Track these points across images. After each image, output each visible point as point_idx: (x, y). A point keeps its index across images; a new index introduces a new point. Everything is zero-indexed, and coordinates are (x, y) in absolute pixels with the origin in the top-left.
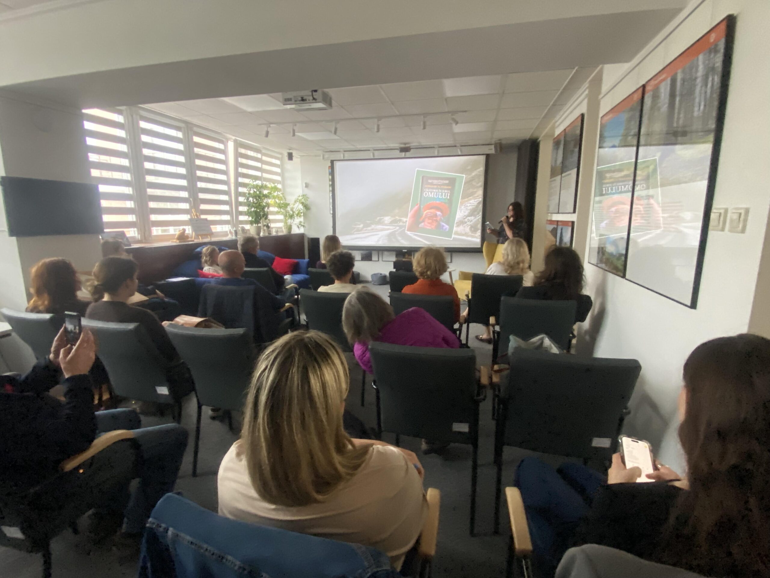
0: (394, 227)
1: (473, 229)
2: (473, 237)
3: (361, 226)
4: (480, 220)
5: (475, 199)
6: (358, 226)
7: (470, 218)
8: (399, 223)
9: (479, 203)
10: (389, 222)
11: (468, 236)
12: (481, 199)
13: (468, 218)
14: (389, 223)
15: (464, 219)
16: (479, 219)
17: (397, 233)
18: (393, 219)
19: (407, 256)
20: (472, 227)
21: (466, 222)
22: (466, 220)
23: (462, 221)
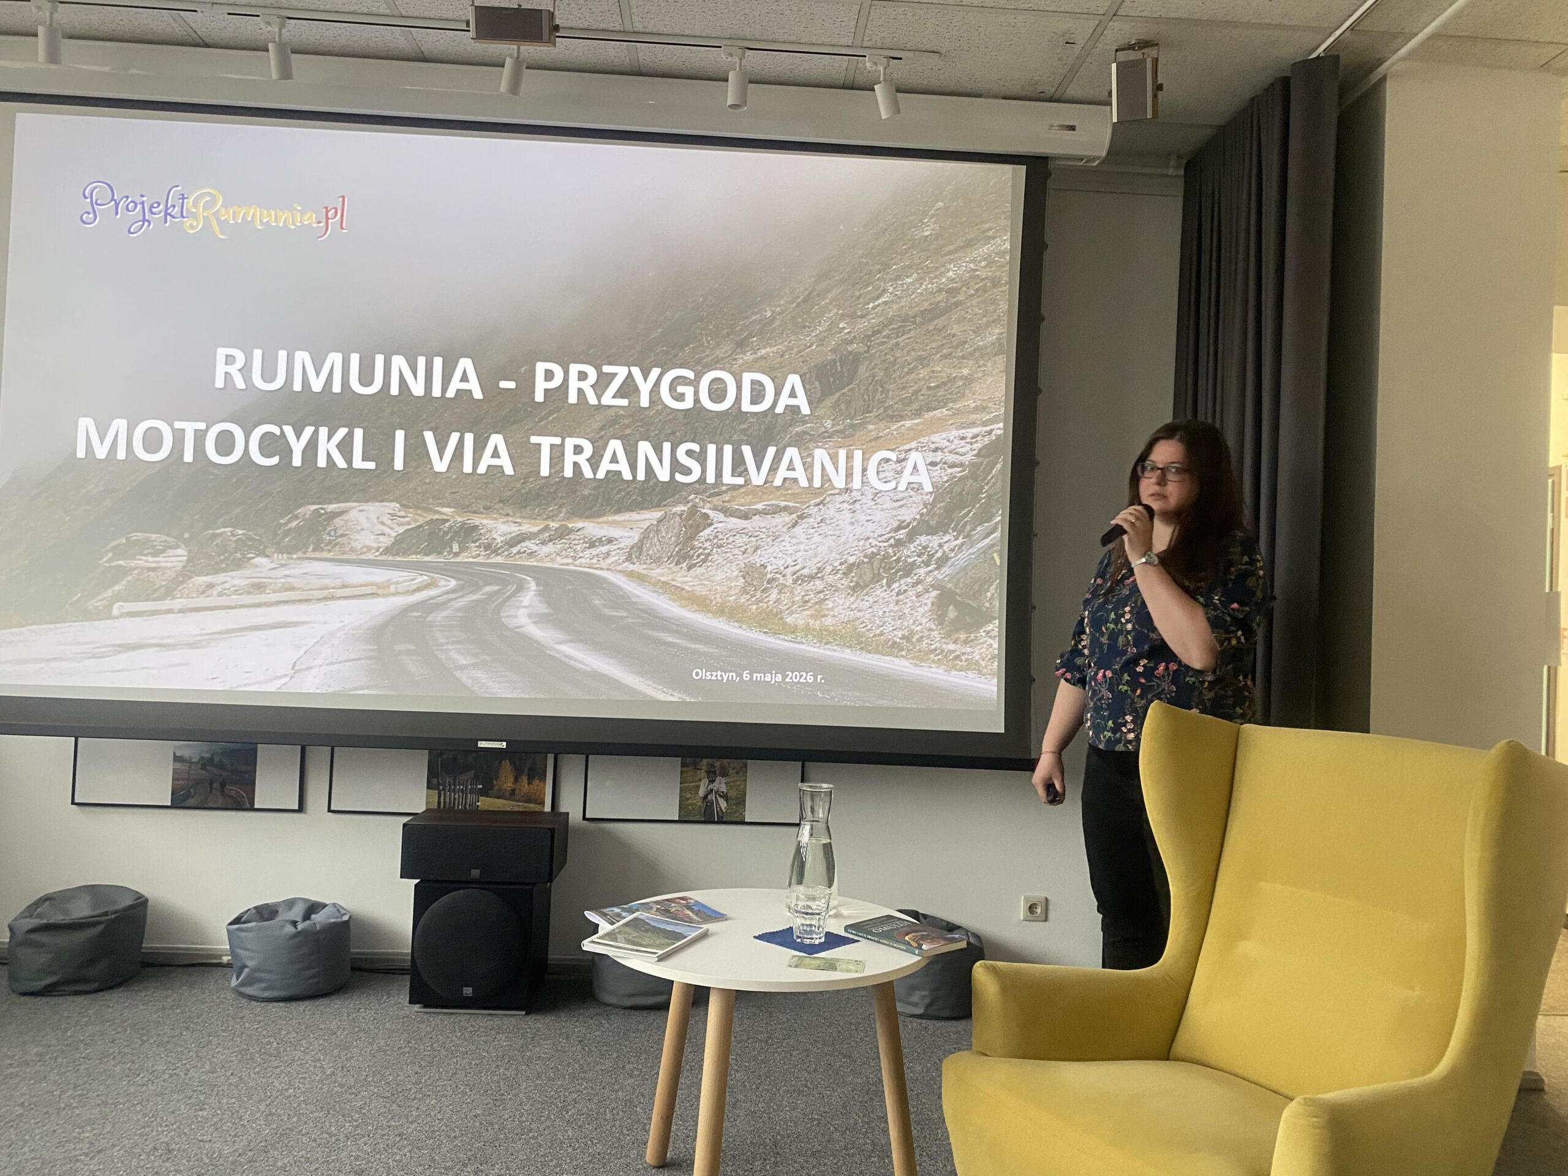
0: (424, 579)
1: (952, 613)
2: (952, 661)
3: (177, 558)
4: (999, 560)
5: (962, 427)
6: (150, 561)
7: (934, 541)
8: (456, 547)
9: (986, 452)
10: (386, 542)
11: (922, 657)
12: (1000, 428)
13: (923, 539)
14: (388, 551)
15: (899, 543)
16: (985, 551)
17: (438, 617)
18: (413, 519)
19: (506, 780)
20: (945, 598)
21: (909, 570)
22: (909, 552)
23: (886, 556)
